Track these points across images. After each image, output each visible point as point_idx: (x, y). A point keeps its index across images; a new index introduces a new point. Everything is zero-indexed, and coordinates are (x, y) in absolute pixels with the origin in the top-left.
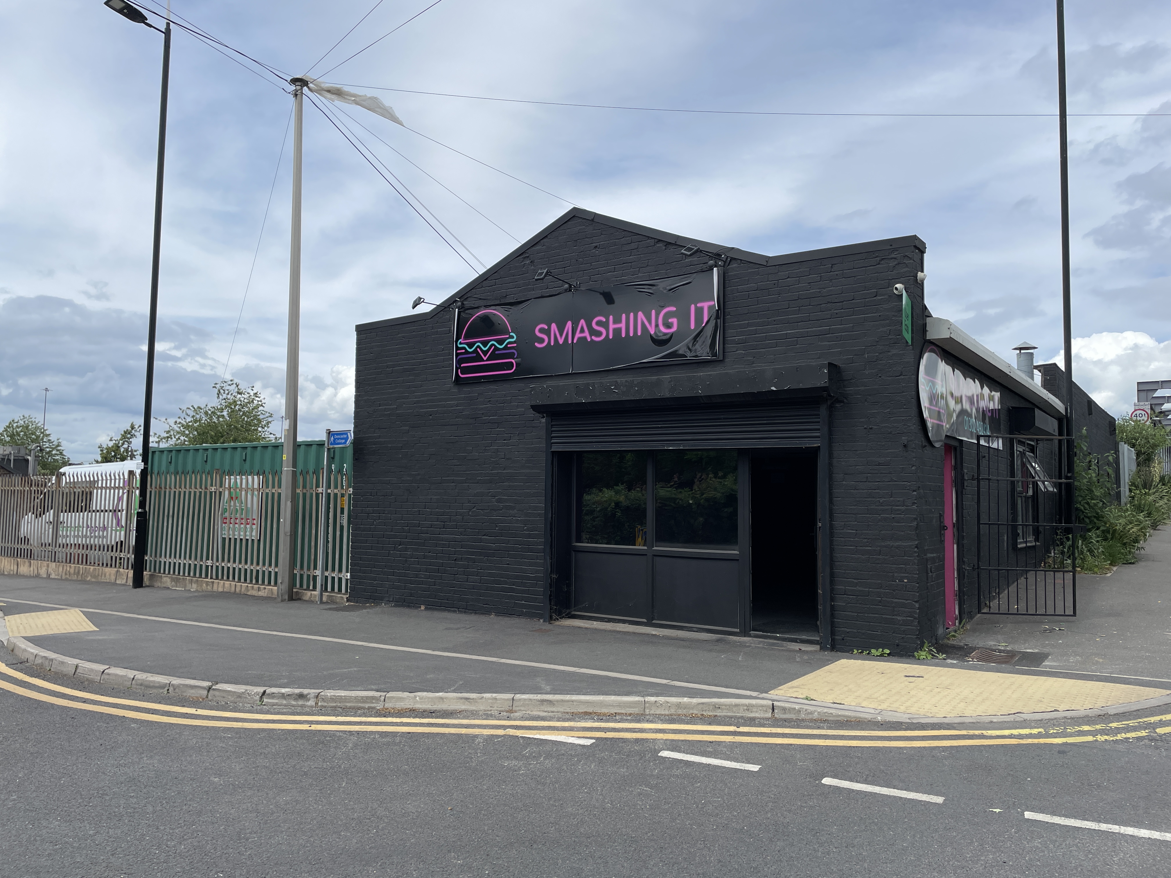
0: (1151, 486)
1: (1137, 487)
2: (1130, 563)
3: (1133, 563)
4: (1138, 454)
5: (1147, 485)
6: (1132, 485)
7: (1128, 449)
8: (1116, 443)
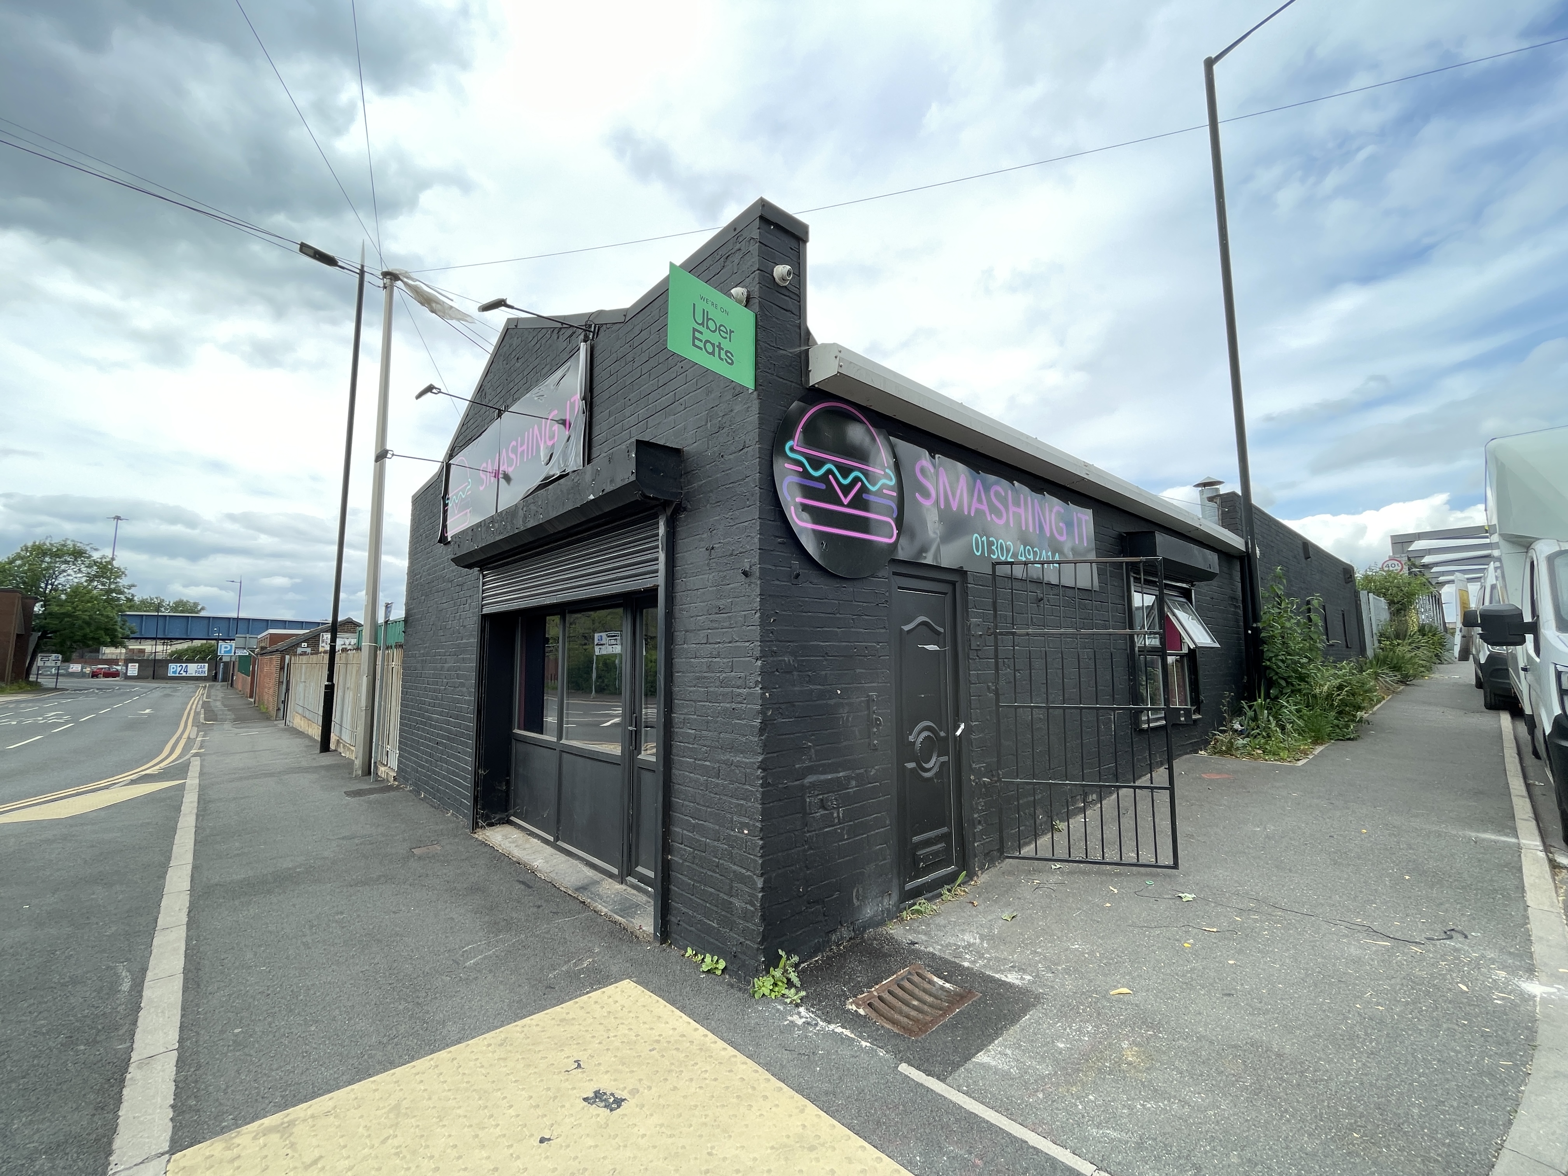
0: (1405, 636)
1: (1388, 638)
2: (1349, 739)
3: (1352, 740)
4: (1391, 603)
5: (1401, 635)
6: (1381, 636)
7: (1374, 598)
8: (1355, 592)
